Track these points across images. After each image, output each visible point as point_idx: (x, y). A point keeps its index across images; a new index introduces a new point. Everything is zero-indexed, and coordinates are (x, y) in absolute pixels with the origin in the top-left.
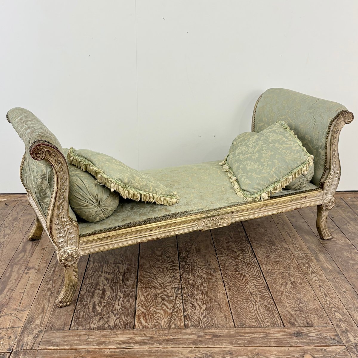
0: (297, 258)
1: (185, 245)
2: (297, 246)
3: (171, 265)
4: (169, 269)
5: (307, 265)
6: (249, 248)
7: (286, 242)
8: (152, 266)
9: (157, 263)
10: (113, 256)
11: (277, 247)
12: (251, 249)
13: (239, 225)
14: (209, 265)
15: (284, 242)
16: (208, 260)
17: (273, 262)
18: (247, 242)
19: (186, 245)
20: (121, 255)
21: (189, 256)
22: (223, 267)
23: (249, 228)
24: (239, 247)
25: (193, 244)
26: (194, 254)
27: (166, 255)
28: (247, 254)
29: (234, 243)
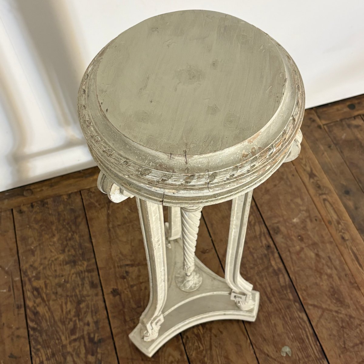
1: (200, 347)
6: (307, 325)
7: (358, 289)
11: (349, 310)
12: (311, 331)
13: (268, 247)
15: (356, 289)
18: (297, 304)
23: (289, 253)
24: (290, 327)
25: (211, 339)
28: (309, 350)
29: (278, 317)
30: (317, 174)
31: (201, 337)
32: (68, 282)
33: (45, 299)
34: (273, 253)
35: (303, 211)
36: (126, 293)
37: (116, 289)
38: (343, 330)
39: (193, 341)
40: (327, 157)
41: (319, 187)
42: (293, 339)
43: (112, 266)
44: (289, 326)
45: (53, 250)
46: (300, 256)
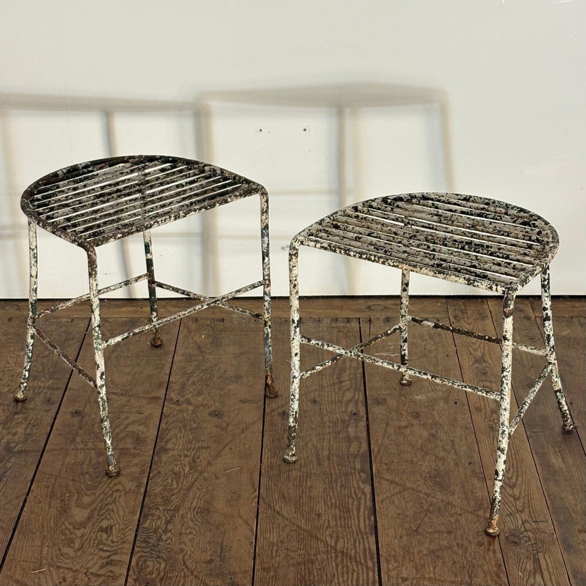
0: (507, 538)
1: (172, 485)
2: (516, 492)
3: (104, 558)
4: (92, 574)
5: (530, 566)
6: (366, 498)
8: (44, 562)
9: (66, 550)
11: (451, 497)
12: (369, 503)
13: (355, 414)
14: (222, 559)
15: (478, 479)
16: (224, 543)
17: (425, 553)
18: (363, 475)
19: (175, 486)
21: (169, 527)
22: (264, 569)
23: (385, 425)
24: (336, 493)
25: (195, 481)
26: (187, 520)
27: (102, 520)
28: (351, 521)
29: (322, 480)
30: (490, 361)
31: (182, 476)
32: (12, 393)
34: (358, 421)
35: (440, 390)
36: (94, 417)
37: (80, 411)
38: (426, 514)
39: (166, 477)
41: (485, 374)
42: (332, 504)
44: (333, 492)
46: (402, 431)
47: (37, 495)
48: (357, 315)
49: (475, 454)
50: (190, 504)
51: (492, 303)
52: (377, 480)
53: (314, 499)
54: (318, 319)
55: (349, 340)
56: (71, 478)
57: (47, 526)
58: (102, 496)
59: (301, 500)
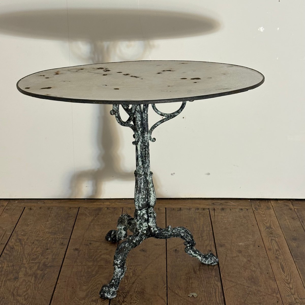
1: (125, 281)
2: (291, 286)
6: (218, 288)
10: (14, 296)
11: (259, 288)
12: (220, 290)
13: (210, 251)
15: (272, 280)
18: (216, 278)
19: (126, 281)
20: (26, 297)
23: (225, 256)
24: (204, 286)
25: (136, 280)
26: (133, 297)
27: (93, 297)
28: (212, 298)
29: (197, 280)
30: (274, 228)
31: (129, 278)
32: (45, 240)
33: (23, 244)
35: (251, 241)
36: (85, 251)
37: (78, 248)
38: (248, 295)
40: (288, 222)
41: (272, 233)
42: (202, 291)
43: (82, 239)
44: (203, 285)
45: (43, 227)
46: (234, 259)
47: (61, 285)
48: (208, 207)
49: (270, 269)
50: (134, 290)
51: (273, 202)
52: (224, 280)
53: (194, 288)
54: (189, 209)
55: (205, 218)
56: (76, 278)
57: (67, 299)
58: (92, 286)
59: (188, 289)
